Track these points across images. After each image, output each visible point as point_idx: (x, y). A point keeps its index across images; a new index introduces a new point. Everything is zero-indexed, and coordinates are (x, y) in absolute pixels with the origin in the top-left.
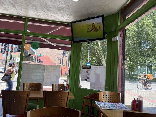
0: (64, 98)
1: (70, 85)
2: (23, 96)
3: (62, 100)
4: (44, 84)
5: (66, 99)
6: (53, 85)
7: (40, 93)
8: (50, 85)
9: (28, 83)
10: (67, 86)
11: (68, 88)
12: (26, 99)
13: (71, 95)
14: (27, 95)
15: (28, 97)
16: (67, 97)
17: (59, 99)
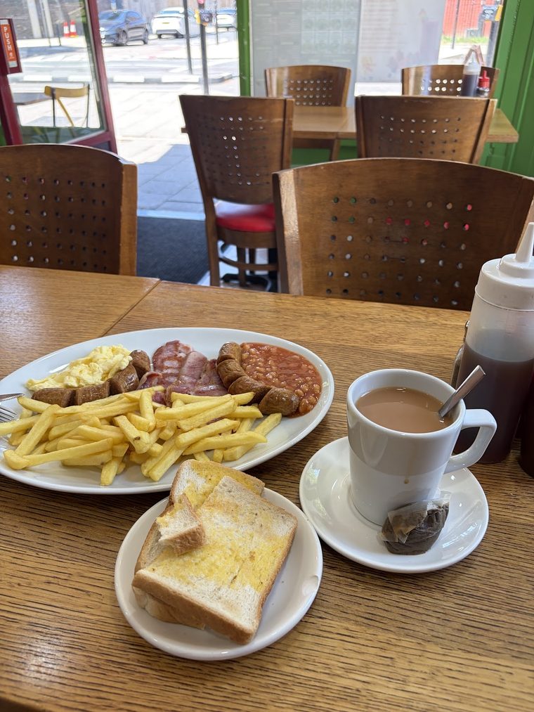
0: (456, 136)
1: (500, 69)
2: (264, 121)
3: (450, 147)
4: (360, 71)
5: (471, 143)
6: (403, 71)
7: (341, 115)
8: (390, 75)
9: (282, 68)
10: (482, 74)
11: (487, 84)
12: (279, 136)
13: (498, 125)
14: (281, 120)
15: (286, 131)
16: (475, 132)
17: (433, 143)
